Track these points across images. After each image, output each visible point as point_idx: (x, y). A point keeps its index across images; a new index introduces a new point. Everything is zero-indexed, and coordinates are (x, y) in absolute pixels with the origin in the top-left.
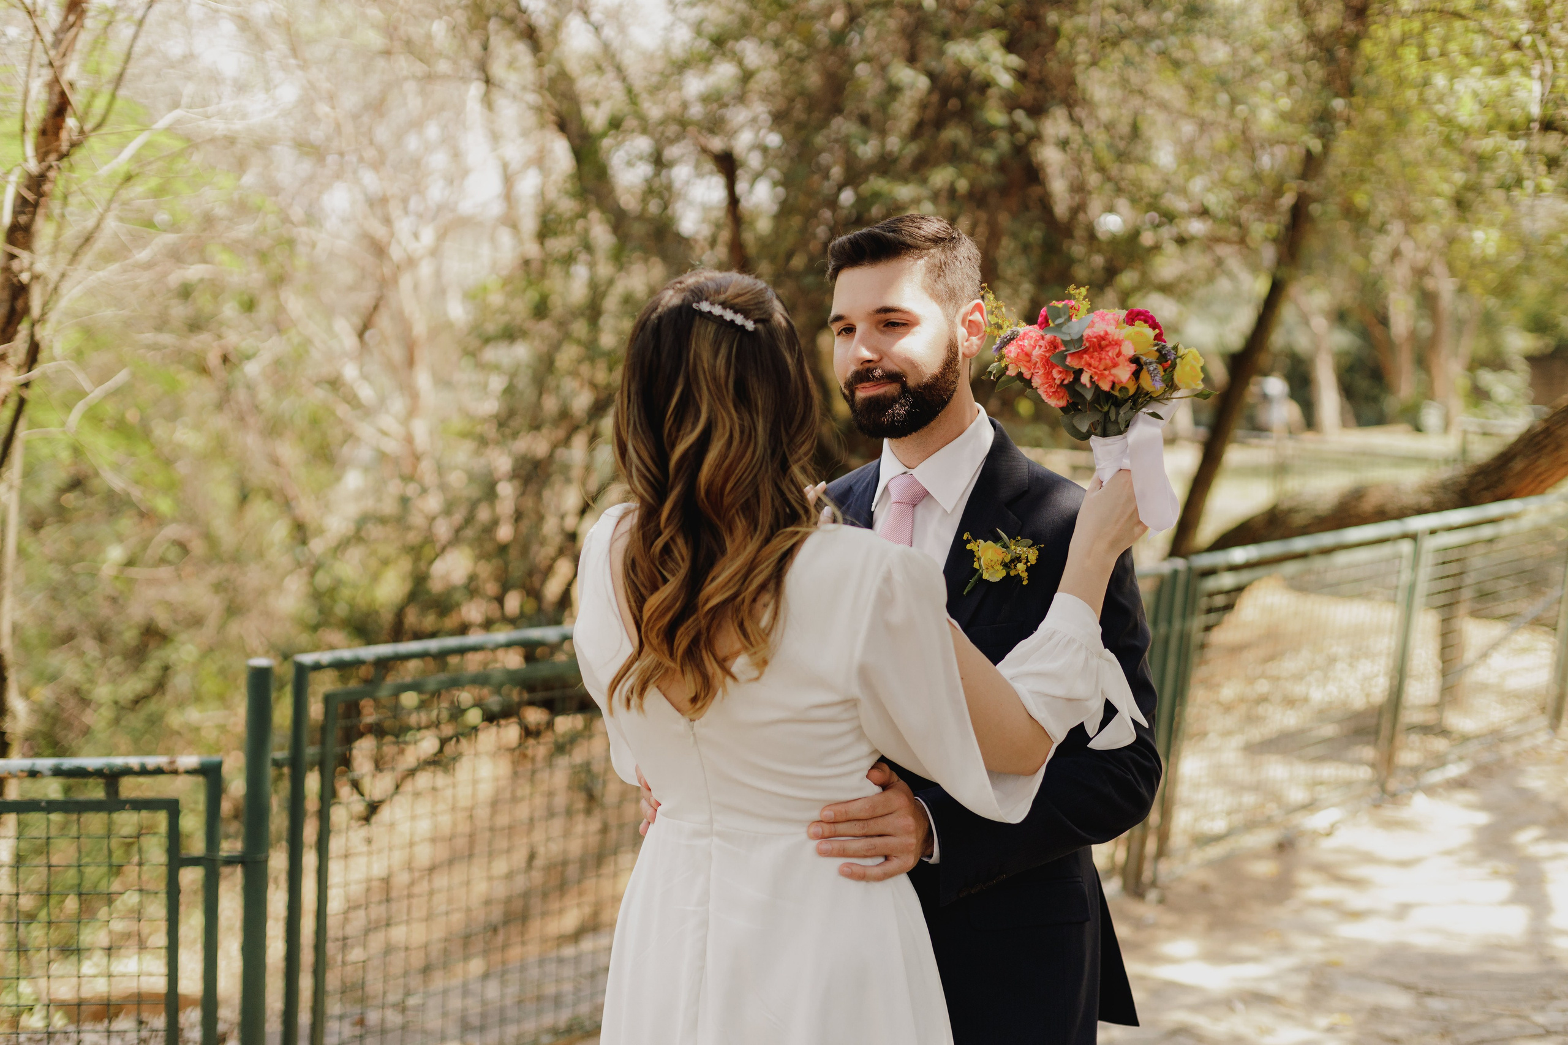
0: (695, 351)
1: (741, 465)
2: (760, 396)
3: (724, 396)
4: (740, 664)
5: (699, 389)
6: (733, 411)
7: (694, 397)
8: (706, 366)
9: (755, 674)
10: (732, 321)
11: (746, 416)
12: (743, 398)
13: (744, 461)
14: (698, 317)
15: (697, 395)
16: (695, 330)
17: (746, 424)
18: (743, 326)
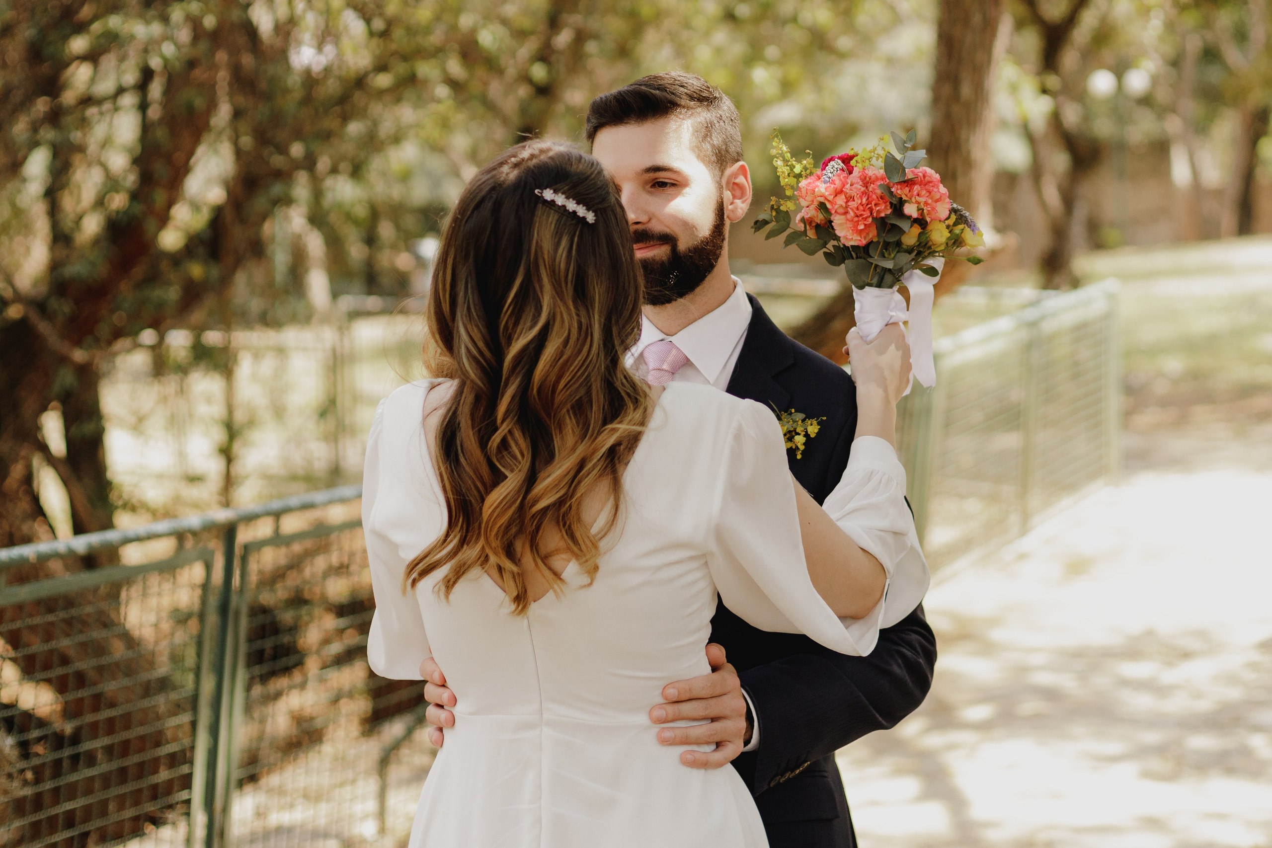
0: (537, 242)
1: (576, 362)
2: (598, 292)
3: (562, 292)
4: (571, 570)
5: (540, 280)
6: (572, 308)
7: (534, 288)
8: (546, 257)
9: (586, 580)
10: (574, 212)
11: (583, 313)
12: (581, 294)
13: (579, 358)
14: (540, 205)
15: (538, 288)
16: (537, 219)
17: (583, 320)
18: (584, 218)
